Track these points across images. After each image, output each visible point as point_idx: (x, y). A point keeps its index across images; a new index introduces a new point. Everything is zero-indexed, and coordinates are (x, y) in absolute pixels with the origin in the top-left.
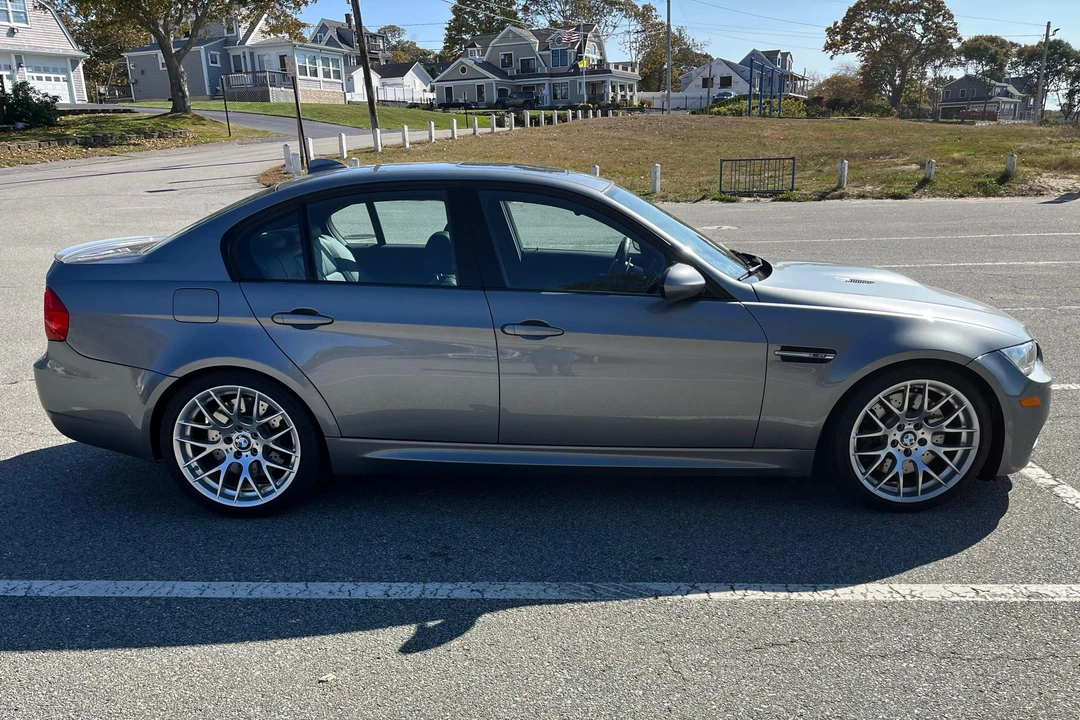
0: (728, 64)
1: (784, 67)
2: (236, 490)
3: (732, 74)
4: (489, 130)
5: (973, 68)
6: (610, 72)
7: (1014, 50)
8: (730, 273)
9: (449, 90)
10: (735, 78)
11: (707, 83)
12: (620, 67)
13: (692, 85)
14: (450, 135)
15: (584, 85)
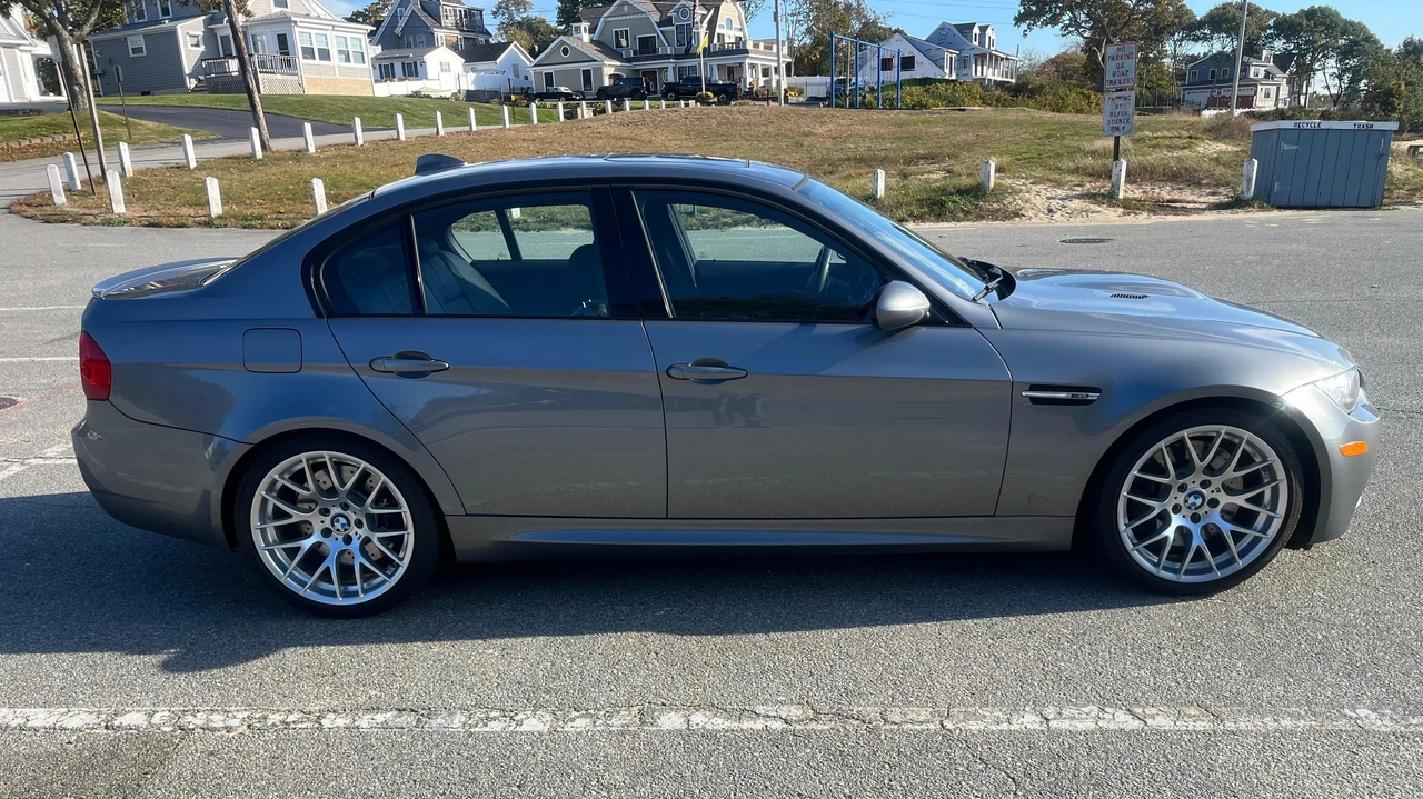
0: (911, 41)
1: (982, 43)
2: (356, 584)
3: (916, 53)
4: (467, 128)
5: (1219, 44)
6: (747, 52)
7: (1271, 23)
8: (963, 291)
9: (549, 76)
10: (919, 58)
11: (886, 64)
12: (762, 45)
13: (867, 68)
14: (395, 137)
15: (715, 69)
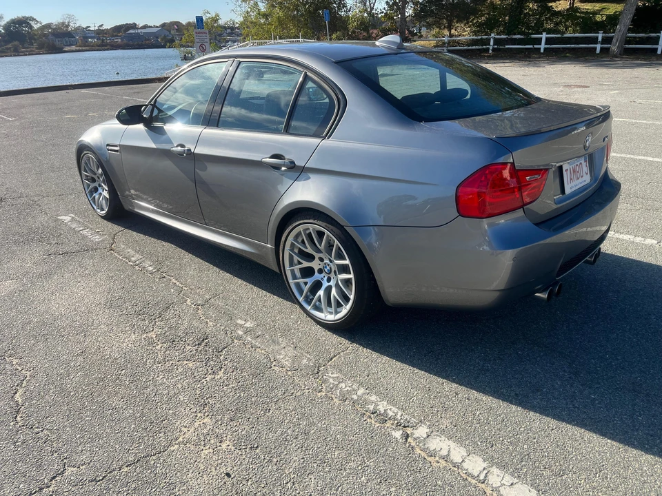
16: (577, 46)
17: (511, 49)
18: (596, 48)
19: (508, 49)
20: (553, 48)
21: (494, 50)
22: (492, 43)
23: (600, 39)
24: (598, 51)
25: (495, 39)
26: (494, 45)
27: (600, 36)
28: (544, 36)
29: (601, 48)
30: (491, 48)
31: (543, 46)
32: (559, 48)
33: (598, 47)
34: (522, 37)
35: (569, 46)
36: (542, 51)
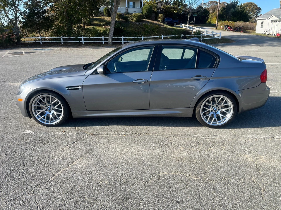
16: (96, 42)
17: (71, 42)
18: (102, 42)
19: (69, 42)
20: (87, 42)
21: (63, 42)
22: (62, 40)
23: (103, 39)
24: (103, 43)
25: (63, 38)
26: (63, 41)
27: (103, 38)
28: (83, 38)
29: (104, 42)
30: (62, 42)
31: (83, 42)
32: (89, 42)
33: (103, 42)
34: (74, 38)
35: (93, 41)
36: (83, 43)
